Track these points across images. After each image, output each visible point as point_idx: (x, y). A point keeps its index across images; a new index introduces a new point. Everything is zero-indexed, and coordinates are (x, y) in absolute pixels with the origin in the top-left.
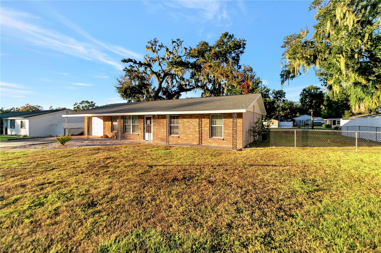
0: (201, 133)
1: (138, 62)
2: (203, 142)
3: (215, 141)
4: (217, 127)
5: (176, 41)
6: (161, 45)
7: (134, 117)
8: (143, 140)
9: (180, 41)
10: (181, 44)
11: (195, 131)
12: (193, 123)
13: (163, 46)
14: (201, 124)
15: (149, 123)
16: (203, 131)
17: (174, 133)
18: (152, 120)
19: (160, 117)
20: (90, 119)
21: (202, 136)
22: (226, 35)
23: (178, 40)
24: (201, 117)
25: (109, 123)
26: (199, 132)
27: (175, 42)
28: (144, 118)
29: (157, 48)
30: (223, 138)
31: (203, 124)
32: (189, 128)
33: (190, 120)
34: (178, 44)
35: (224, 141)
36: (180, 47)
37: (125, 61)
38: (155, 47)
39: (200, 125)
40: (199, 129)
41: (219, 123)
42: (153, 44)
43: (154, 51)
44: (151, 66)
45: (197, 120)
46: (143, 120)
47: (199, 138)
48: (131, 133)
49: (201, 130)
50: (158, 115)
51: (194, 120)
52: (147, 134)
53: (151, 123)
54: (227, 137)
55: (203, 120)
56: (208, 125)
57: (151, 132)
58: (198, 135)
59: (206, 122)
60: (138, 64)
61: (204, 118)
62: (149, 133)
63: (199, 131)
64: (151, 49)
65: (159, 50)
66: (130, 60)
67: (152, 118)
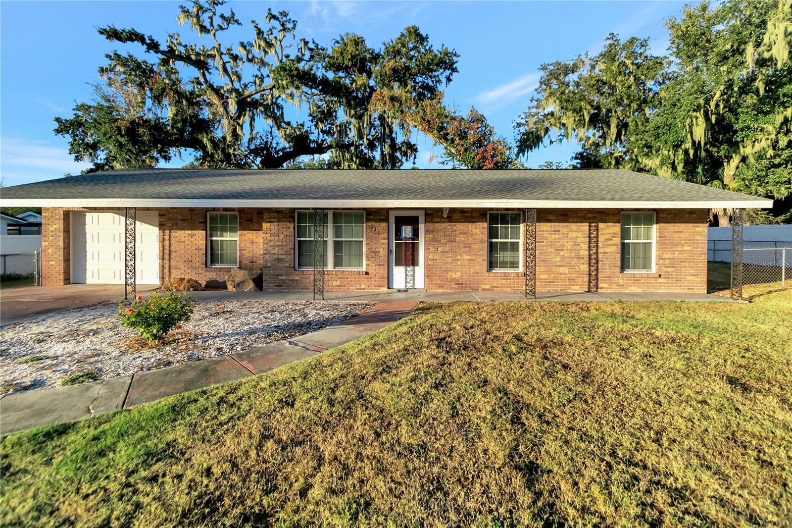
0: (594, 261)
1: (163, 47)
2: (600, 285)
3: (636, 280)
4: (636, 246)
5: (278, 15)
6: (227, 14)
8: (384, 289)
9: (290, 17)
10: (294, 28)
11: (580, 258)
12: (572, 235)
13: (237, 21)
14: (597, 237)
15: (410, 235)
16: (600, 256)
17: (504, 265)
18: (422, 227)
19: (456, 216)
20: (71, 219)
21: (597, 269)
23: (284, 14)
24: (595, 218)
25: (190, 235)
26: (590, 259)
27: (274, 17)
28: (386, 220)
29: (217, 21)
31: (601, 238)
32: (559, 250)
33: (562, 227)
34: (282, 25)
35: (660, 280)
36: (289, 34)
37: (114, 34)
38: (211, 18)
39: (593, 241)
40: (589, 251)
41: (639, 235)
42: (201, 8)
43: (203, 29)
44: (207, 69)
45: (585, 227)
46: (384, 225)
47: (590, 275)
48: (330, 266)
49: (597, 253)
51: (574, 226)
52: (399, 272)
53: (416, 236)
54: (670, 270)
55: (601, 225)
56: (618, 240)
57: (414, 262)
58: (585, 268)
59: (609, 231)
60: (163, 52)
61: (605, 221)
62: (406, 265)
63: (590, 255)
64: (195, 20)
65: (221, 28)
66: (133, 36)
67: (422, 219)
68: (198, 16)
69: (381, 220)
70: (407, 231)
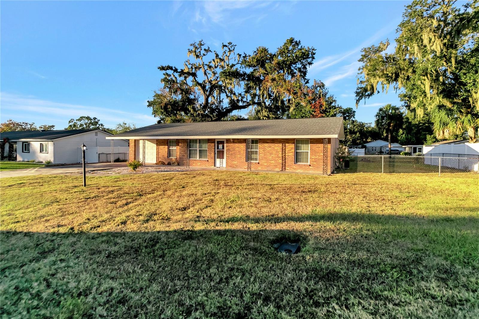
0: (284, 159)
1: (179, 70)
2: (287, 168)
3: (301, 167)
4: (302, 153)
5: (227, 45)
6: (207, 48)
7: (200, 141)
8: (213, 167)
9: (232, 45)
10: (234, 50)
11: (279, 157)
12: (276, 148)
13: (210, 51)
14: (285, 149)
15: (221, 148)
16: (286, 157)
17: (253, 159)
18: (225, 145)
19: (235, 141)
20: (136, 142)
21: (285, 162)
22: (291, 41)
23: (230, 43)
24: (284, 141)
25: (164, 147)
26: (282, 158)
27: (226, 46)
28: (214, 142)
29: (203, 52)
30: (309, 164)
31: (287, 150)
32: (271, 154)
33: (272, 145)
34: (229, 49)
35: (310, 167)
36: (232, 53)
37: (162, 68)
38: (200, 52)
39: (283, 150)
40: (282, 154)
41: (305, 149)
42: (196, 48)
43: (197, 56)
44: (196, 76)
45: (281, 145)
46: (213, 144)
47: (282, 164)
48: (198, 158)
49: (285, 156)
50: (233, 139)
51: (276, 145)
52: (218, 161)
53: (223, 148)
54: (314, 163)
55: (287, 145)
56: (293, 150)
57: (223, 158)
58: (281, 161)
59: (290, 147)
60: (179, 72)
61: (288, 143)
62: (220, 158)
63: (282, 156)
64: (194, 53)
65: (204, 55)
66: (170, 68)
67: (225, 142)
68: (195, 52)
69: (212, 143)
70: (221, 146)
